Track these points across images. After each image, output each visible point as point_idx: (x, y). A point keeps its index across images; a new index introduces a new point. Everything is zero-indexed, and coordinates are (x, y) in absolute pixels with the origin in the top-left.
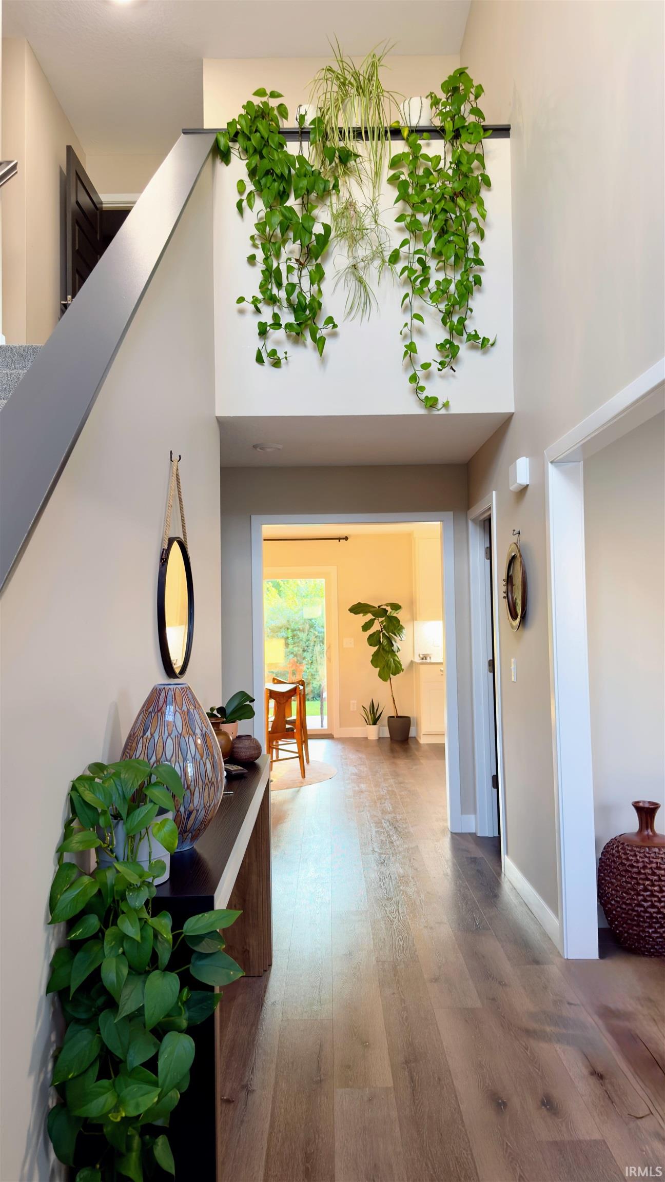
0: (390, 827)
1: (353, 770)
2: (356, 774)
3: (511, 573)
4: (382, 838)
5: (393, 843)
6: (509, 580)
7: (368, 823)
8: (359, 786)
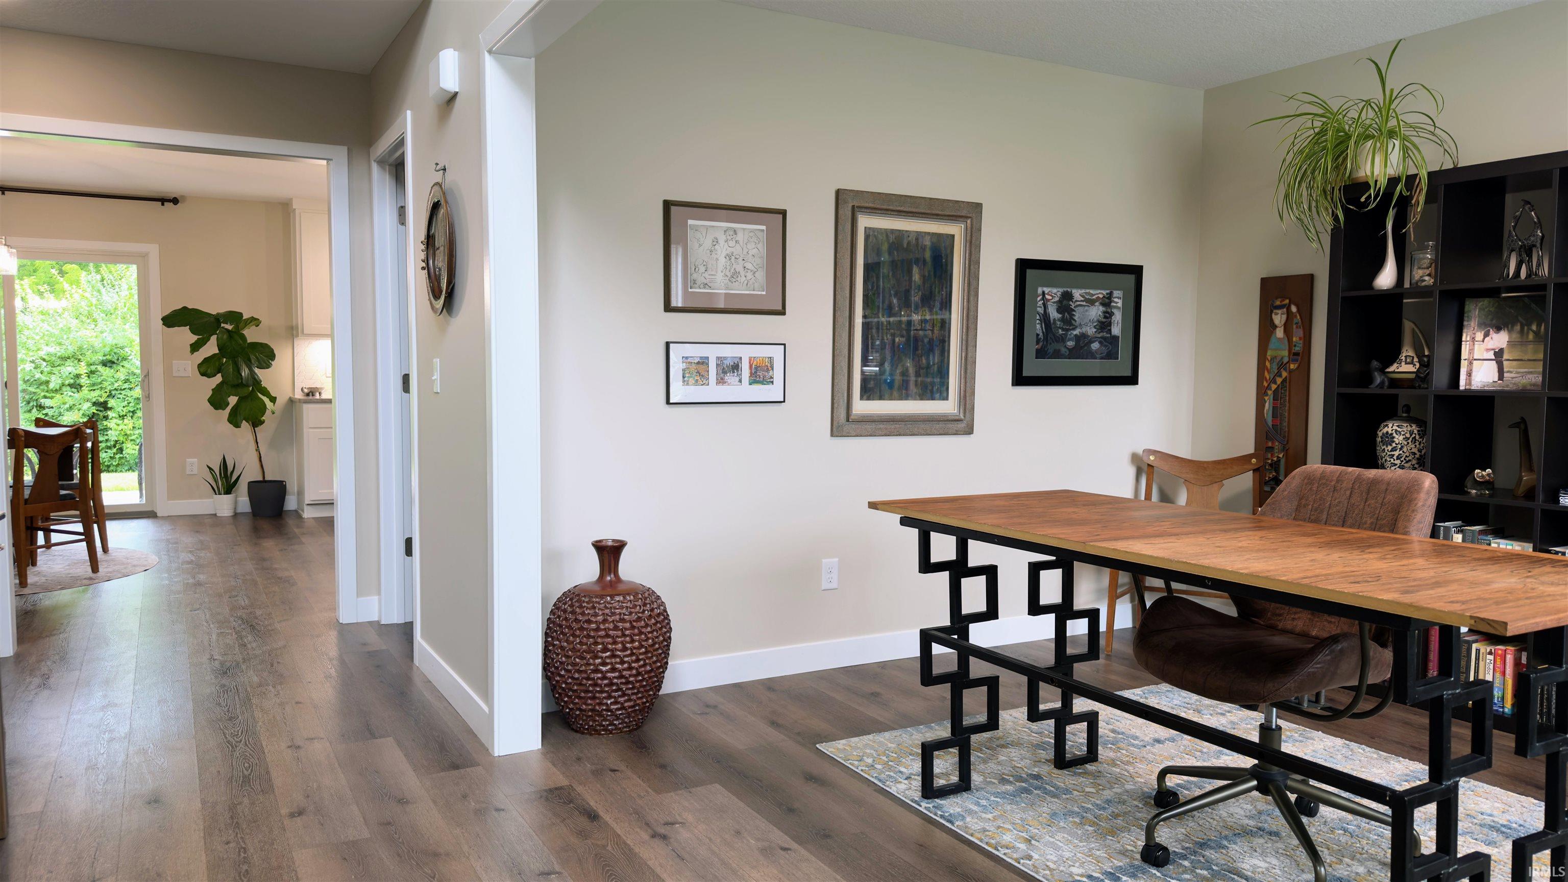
0: (243, 627)
1: (186, 556)
2: (191, 562)
3: (433, 231)
4: (228, 641)
5: (245, 646)
6: (430, 240)
7: (205, 624)
8: (194, 578)
